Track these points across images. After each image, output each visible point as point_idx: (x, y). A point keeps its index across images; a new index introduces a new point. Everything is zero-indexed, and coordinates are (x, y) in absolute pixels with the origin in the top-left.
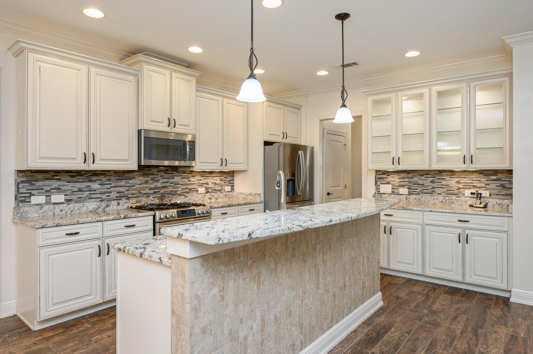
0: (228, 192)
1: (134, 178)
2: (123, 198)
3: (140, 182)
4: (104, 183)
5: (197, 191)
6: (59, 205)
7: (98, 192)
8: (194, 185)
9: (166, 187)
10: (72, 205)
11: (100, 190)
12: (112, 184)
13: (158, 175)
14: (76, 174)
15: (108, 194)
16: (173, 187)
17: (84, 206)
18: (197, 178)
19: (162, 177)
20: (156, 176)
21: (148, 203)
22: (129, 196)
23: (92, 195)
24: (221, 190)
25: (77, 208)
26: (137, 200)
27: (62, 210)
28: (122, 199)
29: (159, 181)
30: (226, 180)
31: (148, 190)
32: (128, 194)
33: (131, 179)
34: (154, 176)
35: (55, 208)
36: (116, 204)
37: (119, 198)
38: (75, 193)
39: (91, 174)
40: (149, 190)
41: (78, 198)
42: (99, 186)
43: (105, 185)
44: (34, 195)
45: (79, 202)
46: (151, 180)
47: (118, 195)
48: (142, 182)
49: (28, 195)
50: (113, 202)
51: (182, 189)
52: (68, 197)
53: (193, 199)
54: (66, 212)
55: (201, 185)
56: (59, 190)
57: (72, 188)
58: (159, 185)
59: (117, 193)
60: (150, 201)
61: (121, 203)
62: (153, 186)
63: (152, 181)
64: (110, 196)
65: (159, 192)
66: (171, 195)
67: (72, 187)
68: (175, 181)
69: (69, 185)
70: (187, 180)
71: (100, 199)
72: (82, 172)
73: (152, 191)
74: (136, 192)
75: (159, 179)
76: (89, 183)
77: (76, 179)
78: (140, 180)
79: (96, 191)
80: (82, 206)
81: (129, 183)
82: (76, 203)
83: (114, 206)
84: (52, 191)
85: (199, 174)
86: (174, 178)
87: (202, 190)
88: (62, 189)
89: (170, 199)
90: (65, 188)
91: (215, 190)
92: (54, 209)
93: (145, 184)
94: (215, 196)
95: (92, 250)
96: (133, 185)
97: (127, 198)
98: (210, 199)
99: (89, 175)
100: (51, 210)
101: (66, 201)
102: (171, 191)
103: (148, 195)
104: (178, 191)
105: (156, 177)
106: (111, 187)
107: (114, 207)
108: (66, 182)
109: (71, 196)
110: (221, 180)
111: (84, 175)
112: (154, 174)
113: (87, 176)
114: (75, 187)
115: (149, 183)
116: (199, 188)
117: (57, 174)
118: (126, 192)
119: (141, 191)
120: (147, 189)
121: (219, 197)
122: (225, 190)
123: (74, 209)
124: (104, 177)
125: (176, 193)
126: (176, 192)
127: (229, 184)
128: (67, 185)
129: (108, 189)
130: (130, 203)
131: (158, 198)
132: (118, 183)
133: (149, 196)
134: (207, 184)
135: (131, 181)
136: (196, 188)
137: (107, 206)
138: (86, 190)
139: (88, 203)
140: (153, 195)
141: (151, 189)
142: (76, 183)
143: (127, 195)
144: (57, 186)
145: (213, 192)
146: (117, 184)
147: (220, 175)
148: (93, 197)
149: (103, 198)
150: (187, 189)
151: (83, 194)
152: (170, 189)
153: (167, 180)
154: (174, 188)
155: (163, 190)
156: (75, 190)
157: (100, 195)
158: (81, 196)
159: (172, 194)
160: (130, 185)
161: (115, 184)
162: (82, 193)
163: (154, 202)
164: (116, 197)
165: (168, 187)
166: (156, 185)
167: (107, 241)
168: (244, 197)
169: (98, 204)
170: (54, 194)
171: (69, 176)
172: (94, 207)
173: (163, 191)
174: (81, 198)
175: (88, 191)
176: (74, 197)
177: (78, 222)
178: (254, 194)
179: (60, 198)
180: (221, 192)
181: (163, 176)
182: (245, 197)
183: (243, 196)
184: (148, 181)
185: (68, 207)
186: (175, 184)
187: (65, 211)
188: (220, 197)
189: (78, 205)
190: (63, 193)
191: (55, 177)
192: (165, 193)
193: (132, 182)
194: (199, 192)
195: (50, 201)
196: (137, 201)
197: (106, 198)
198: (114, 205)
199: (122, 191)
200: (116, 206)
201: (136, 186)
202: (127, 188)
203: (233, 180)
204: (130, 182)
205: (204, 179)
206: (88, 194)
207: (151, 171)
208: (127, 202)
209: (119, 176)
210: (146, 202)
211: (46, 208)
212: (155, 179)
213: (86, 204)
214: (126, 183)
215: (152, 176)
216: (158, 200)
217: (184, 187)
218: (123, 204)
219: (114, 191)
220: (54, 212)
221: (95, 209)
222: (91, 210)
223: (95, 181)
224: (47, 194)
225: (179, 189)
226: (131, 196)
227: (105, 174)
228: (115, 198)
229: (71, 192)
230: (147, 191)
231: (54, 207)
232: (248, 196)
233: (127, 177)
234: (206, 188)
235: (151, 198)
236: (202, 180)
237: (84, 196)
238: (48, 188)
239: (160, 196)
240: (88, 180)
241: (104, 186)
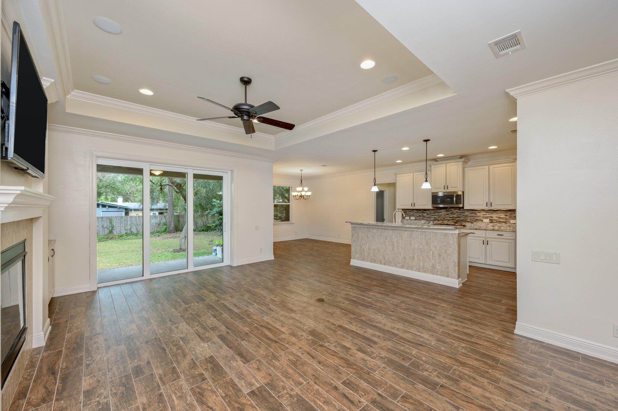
0: (514, 224)
5: (482, 221)
6: (413, 220)
8: (479, 217)
9: (460, 217)
10: (416, 221)
18: (483, 213)
30: (512, 216)
32: (439, 219)
35: (411, 221)
46: (450, 214)
49: (405, 217)
51: (470, 219)
52: (416, 218)
53: (478, 225)
55: (486, 218)
56: (413, 216)
58: (455, 216)
62: (451, 216)
73: (451, 219)
80: (420, 222)
81: (439, 214)
87: (487, 221)
90: (415, 215)
91: (500, 222)
108: (415, 213)
110: (506, 216)
114: (418, 215)
122: (510, 222)
123: (417, 223)
129: (430, 216)
131: (454, 222)
134: (492, 217)
135: (440, 214)
139: (422, 221)
141: (450, 218)
144: (413, 214)
145: (497, 222)
146: (434, 214)
147: (504, 212)
150: (474, 219)
153: (460, 214)
159: (463, 221)
162: (420, 217)
169: (425, 222)
171: (416, 211)
173: (457, 219)
176: (418, 218)
179: (413, 218)
180: (506, 223)
181: (457, 212)
186: (465, 216)
188: (503, 226)
189: (418, 221)
194: (484, 222)
195: (410, 219)
205: (489, 214)
211: (409, 221)
217: (472, 218)
221: (425, 224)
223: (425, 213)
224: (410, 217)
230: (448, 218)
234: (490, 220)
235: (450, 222)
238: (410, 215)
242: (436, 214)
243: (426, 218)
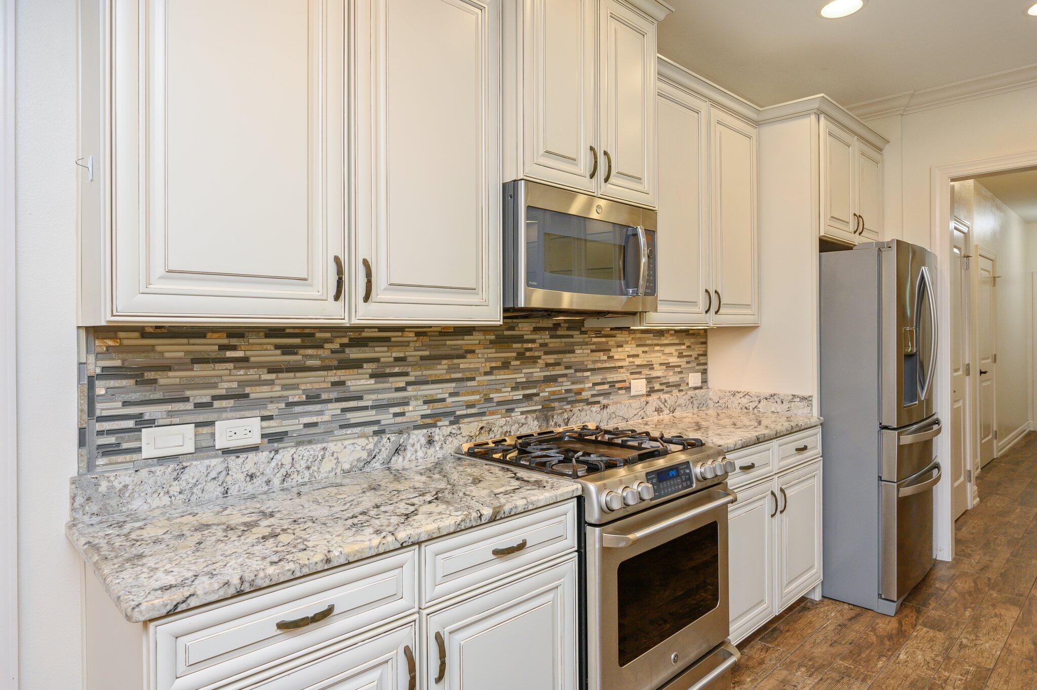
0: (695, 388)
1: (473, 352)
2: (440, 420)
3: (488, 364)
4: (388, 371)
5: (628, 389)
6: (243, 456)
7: (370, 403)
8: (622, 370)
9: (554, 379)
10: (285, 456)
11: (374, 397)
12: (411, 374)
13: (533, 341)
14: (298, 341)
15: (397, 410)
16: (571, 377)
17: (327, 454)
18: (629, 349)
19: (546, 349)
20: (530, 345)
21: (510, 432)
22: (458, 413)
23: (349, 415)
24: (680, 385)
25: (303, 464)
26: (481, 425)
27: (252, 477)
28: (439, 424)
29: (537, 362)
30: (691, 356)
31: (509, 389)
32: (456, 404)
33: (463, 357)
34: (525, 346)
35: (227, 469)
36: (423, 441)
37: (429, 422)
38: (297, 409)
39: (346, 340)
40: (514, 389)
41: (306, 425)
42: (372, 381)
43: (391, 379)
44: (151, 423)
45: (310, 442)
46: (516, 359)
47: (429, 412)
48: (494, 365)
49: (130, 424)
50: (414, 436)
51: (595, 384)
52: (274, 426)
53: (621, 414)
54: (268, 482)
55: (636, 371)
56: (243, 402)
57: (285, 393)
58: (537, 373)
59: (425, 402)
60: (517, 425)
61: (437, 438)
62: (521, 378)
63: (518, 363)
64: (402, 414)
65: (537, 395)
66: (569, 403)
67: (285, 387)
68: (576, 360)
69: (277, 382)
70: (605, 358)
71: (376, 428)
72: (318, 335)
73: (518, 395)
74: (477, 397)
75: (537, 354)
76: (340, 372)
77: (298, 358)
78: (488, 360)
79: (360, 398)
80: (320, 455)
81: (456, 369)
82: (299, 444)
83: (419, 448)
84: (217, 404)
85: (633, 339)
86: (573, 352)
87: (639, 386)
88: (252, 396)
89: (566, 416)
90: (263, 392)
91: (668, 384)
92: (224, 473)
93: (502, 372)
94: (669, 401)
95: (381, 674)
96: (468, 375)
97: (452, 419)
98: (659, 410)
99: (342, 345)
100: (214, 479)
101: (266, 440)
102: (567, 391)
103: (508, 407)
104: (583, 390)
105: (530, 350)
106: (409, 384)
107: (416, 452)
108: (265, 370)
109: (285, 422)
110: (680, 356)
111: (327, 346)
112: (526, 337)
113: (336, 346)
114: (295, 387)
115: (510, 367)
116: (632, 381)
117: (234, 341)
118: (449, 400)
119: (491, 396)
120: (505, 387)
121: (677, 404)
122: (688, 384)
123: (293, 469)
124: (385, 349)
125: (578, 397)
126: (579, 393)
127: (698, 365)
128: (271, 383)
129: (398, 390)
130: (464, 434)
131: (537, 415)
132: (426, 369)
133: (512, 410)
134: (651, 367)
135: (463, 364)
136: (624, 381)
137: (397, 451)
138: (333, 395)
139: (339, 443)
140: (525, 404)
141: (517, 386)
142: (298, 374)
143: (452, 409)
144: (235, 385)
145: (662, 390)
146: (425, 373)
147: (677, 341)
148: (353, 421)
149: (383, 422)
150: (603, 383)
151: (321, 413)
152: (564, 384)
153: (555, 356)
154: (573, 383)
155: (547, 390)
156: (296, 399)
157: (373, 412)
158: (314, 419)
159: (569, 399)
160: (459, 375)
161: (419, 373)
162: (318, 407)
163: (526, 428)
164: (423, 417)
165: (560, 380)
166: (529, 375)
167: (434, 624)
168: (747, 406)
169: (371, 446)
170: (224, 415)
171: (277, 347)
172: (357, 456)
174: (315, 424)
175: (338, 400)
176: (293, 425)
177: (328, 561)
178: (788, 396)
179: (244, 429)
180: (681, 388)
181: (545, 345)
182: (753, 405)
183: (744, 401)
184: (510, 363)
185: (273, 464)
186: (576, 371)
187: (265, 479)
188: (679, 405)
189: (307, 452)
190: (257, 412)
191: (229, 354)
192: (552, 397)
193: (467, 366)
194: (633, 393)
195: (211, 444)
196: (482, 428)
197: (392, 421)
198: (418, 446)
199: (439, 396)
200: (423, 449)
201: (477, 379)
202: (454, 385)
203: (705, 355)
204: (462, 366)
205: (643, 352)
206: (339, 412)
207: (516, 329)
208: (454, 431)
209: (429, 347)
210: (505, 429)
211: (197, 469)
212: (528, 354)
213: (332, 446)
214: (450, 369)
215: (519, 345)
216: (536, 423)
217: (598, 378)
218: (443, 439)
219: (416, 398)
220: (225, 484)
221: (362, 464)
222: (347, 466)
224: (201, 418)
225: (587, 386)
226: (464, 412)
227: (388, 339)
228: (420, 423)
229: (283, 405)
230: (507, 394)
231: (226, 465)
232: (764, 402)
233: (452, 349)
234: (649, 380)
235: (517, 415)
236: (637, 356)
237: (326, 418)
238: (204, 396)
239: (540, 407)
240: (335, 363)
241: (386, 382)
242: (441, 369)
243: (370, 415)
